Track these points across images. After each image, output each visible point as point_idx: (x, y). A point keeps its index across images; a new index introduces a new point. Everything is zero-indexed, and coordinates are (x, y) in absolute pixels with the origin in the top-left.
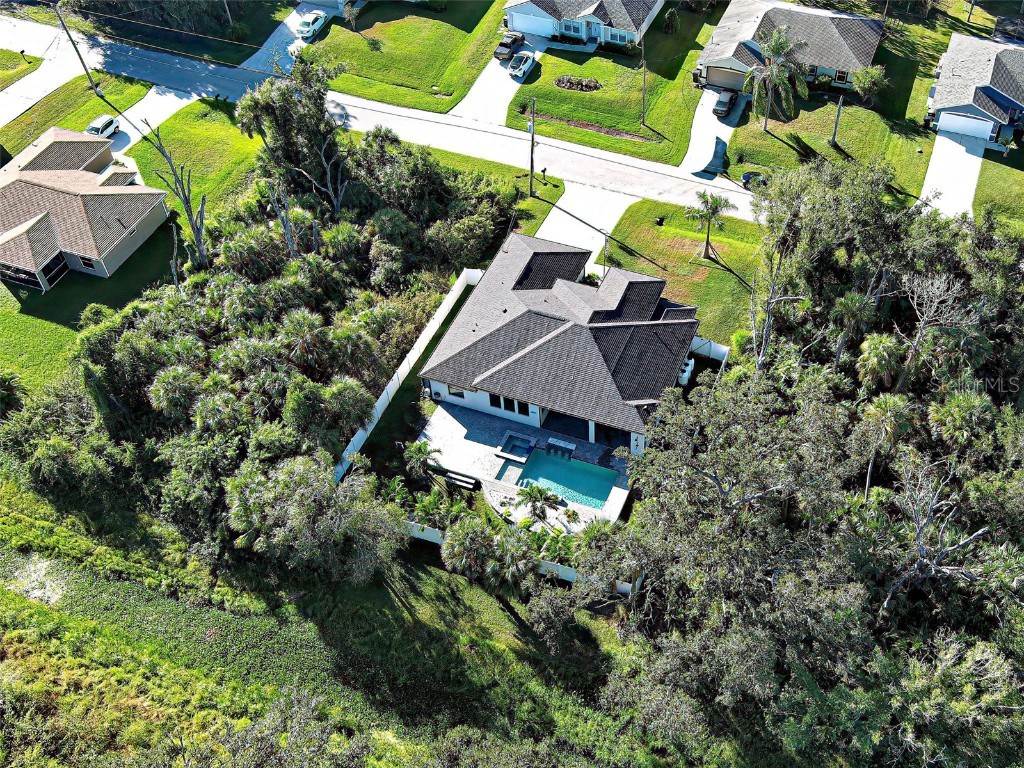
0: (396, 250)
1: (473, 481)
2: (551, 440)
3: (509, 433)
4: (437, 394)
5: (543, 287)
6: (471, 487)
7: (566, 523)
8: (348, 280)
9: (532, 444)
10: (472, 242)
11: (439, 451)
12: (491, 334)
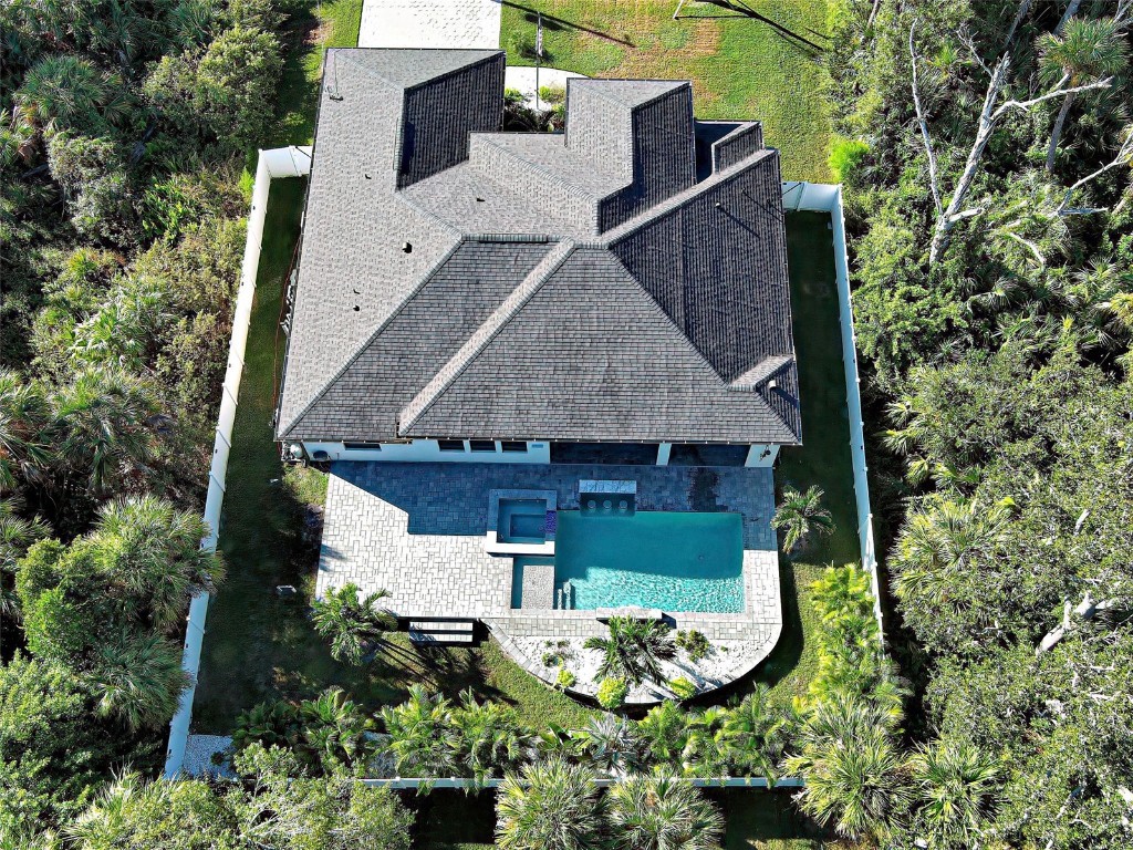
0: (102, 146)
1: (469, 626)
2: (586, 486)
3: (495, 496)
4: (320, 454)
5: (452, 163)
6: (469, 638)
7: (690, 664)
8: (25, 235)
9: (551, 506)
10: (249, 86)
12: (400, 311)
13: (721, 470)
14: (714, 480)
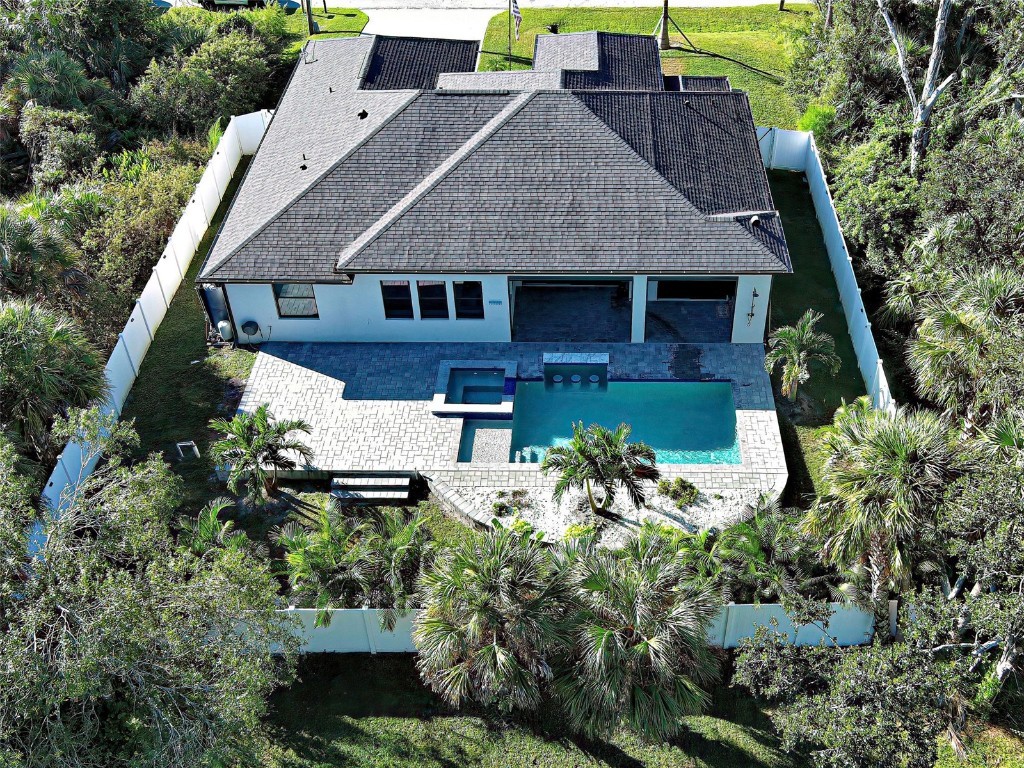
1: (406, 482)
2: (548, 357)
3: (445, 366)
4: (251, 326)
6: (404, 495)
7: (677, 512)
9: (511, 373)
11: (300, 425)
13: (706, 346)
14: (697, 353)
